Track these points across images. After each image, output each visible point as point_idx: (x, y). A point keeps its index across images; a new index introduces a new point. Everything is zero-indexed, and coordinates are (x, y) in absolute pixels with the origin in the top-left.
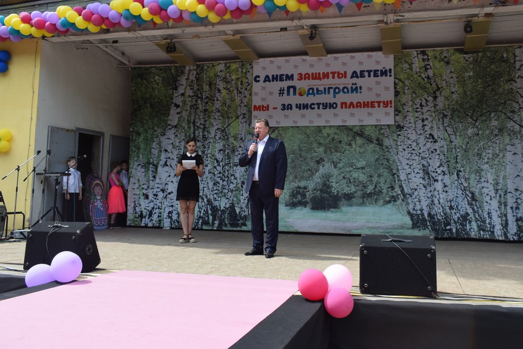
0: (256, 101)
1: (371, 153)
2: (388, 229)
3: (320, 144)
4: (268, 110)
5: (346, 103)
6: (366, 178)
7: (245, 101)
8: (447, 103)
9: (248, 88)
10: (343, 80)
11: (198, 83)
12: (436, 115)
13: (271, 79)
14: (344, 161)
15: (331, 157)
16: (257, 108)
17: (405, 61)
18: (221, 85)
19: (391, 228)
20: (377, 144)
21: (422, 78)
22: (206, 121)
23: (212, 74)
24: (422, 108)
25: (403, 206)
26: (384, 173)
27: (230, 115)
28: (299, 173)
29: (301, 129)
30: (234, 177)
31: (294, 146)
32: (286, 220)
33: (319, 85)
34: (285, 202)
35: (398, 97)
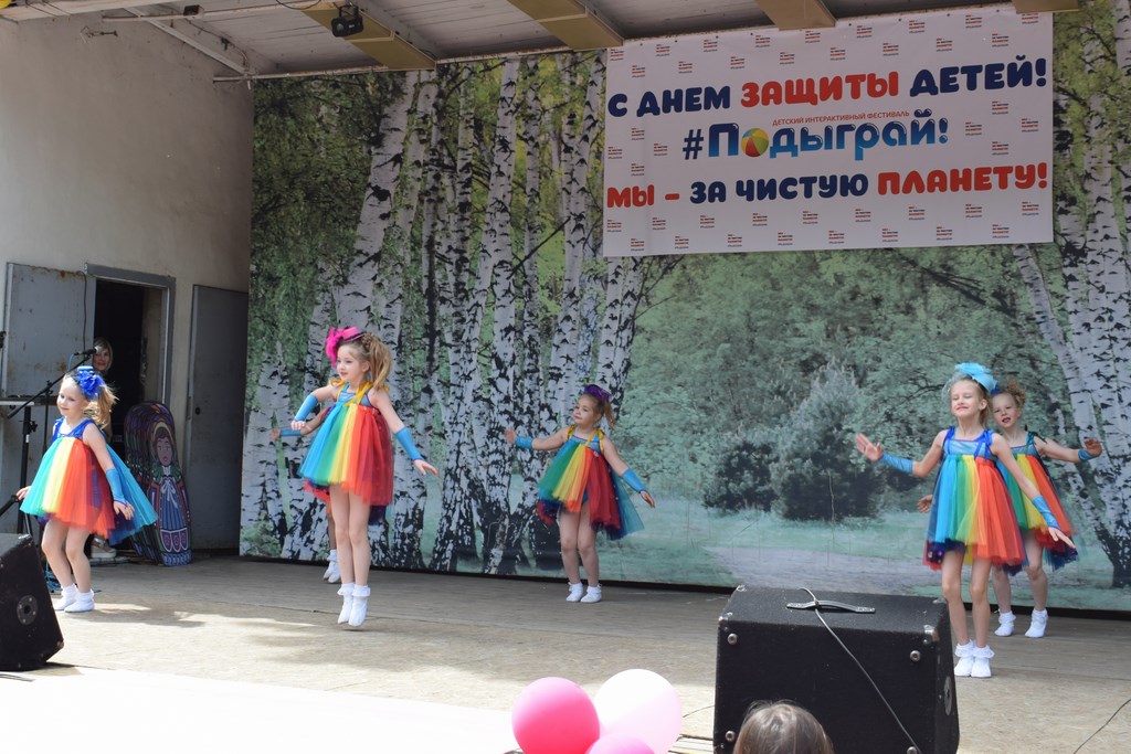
0: (617, 176)
1: (976, 337)
3: (812, 309)
4: (651, 202)
5: (894, 177)
7: (582, 174)
9: (592, 136)
10: (886, 103)
11: (443, 124)
13: (660, 105)
14: (888, 362)
15: (849, 350)
16: (618, 198)
17: (1091, 32)
18: (510, 128)
20: (998, 309)
22: (465, 239)
23: (482, 94)
25: (1083, 513)
27: (538, 221)
28: (747, 402)
29: (753, 263)
30: (550, 411)
31: (733, 316)
32: (708, 548)
33: (809, 120)
34: (704, 493)
35: (1067, 152)
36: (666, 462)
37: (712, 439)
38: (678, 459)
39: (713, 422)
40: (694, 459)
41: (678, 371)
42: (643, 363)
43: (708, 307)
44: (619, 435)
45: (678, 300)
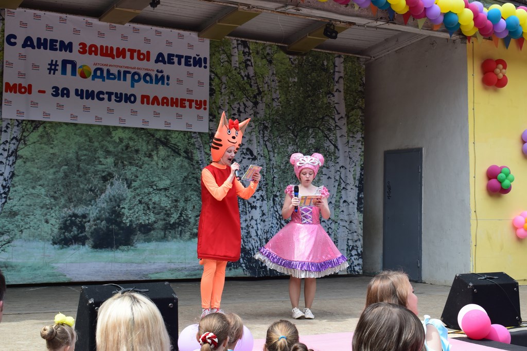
0: (10, 77)
1: (177, 169)
2: (195, 270)
3: (108, 153)
4: (30, 93)
5: (148, 97)
6: (170, 202)
8: (268, 112)
10: (145, 64)
12: (256, 126)
13: (35, 44)
14: (141, 178)
15: (123, 172)
16: (12, 88)
17: (223, 50)
19: (198, 269)
20: (186, 158)
21: (241, 76)
24: (239, 115)
26: (192, 197)
28: (75, 194)
29: (80, 129)
31: (69, 153)
32: (54, 265)
33: (110, 66)
34: (52, 238)
35: (213, 97)
36: (32, 224)
37: (57, 212)
38: (38, 222)
39: (58, 204)
40: (47, 222)
41: (40, 179)
42: (21, 174)
43: (57, 147)
44: (7, 210)
45: (41, 144)
